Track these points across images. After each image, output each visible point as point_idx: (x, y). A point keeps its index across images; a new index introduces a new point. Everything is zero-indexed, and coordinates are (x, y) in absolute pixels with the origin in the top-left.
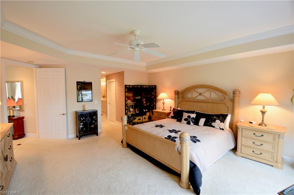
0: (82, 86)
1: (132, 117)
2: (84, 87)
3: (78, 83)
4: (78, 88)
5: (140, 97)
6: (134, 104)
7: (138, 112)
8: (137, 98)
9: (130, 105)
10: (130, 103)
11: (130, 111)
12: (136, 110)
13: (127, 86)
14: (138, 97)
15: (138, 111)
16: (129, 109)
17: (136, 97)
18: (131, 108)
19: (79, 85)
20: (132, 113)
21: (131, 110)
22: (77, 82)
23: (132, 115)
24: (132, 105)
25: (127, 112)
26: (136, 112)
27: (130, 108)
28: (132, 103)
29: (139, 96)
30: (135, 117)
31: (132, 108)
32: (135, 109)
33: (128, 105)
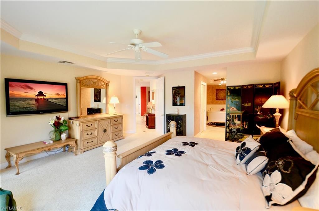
0: (177, 91)
1: (237, 133)
2: (178, 91)
3: (174, 89)
4: (174, 92)
5: (250, 104)
6: (242, 115)
7: (247, 128)
8: (246, 105)
9: (234, 115)
10: (235, 112)
11: (235, 124)
12: (245, 123)
13: (229, 88)
14: (248, 104)
15: (247, 126)
16: (233, 121)
17: (246, 103)
18: (237, 120)
19: (174, 90)
20: (238, 127)
21: (237, 122)
22: (173, 87)
23: (238, 130)
24: (238, 115)
25: (229, 124)
26: (245, 127)
27: (235, 119)
28: (240, 112)
29: (249, 102)
30: (243, 134)
31: (239, 120)
32: (243, 122)
33: (231, 115)
